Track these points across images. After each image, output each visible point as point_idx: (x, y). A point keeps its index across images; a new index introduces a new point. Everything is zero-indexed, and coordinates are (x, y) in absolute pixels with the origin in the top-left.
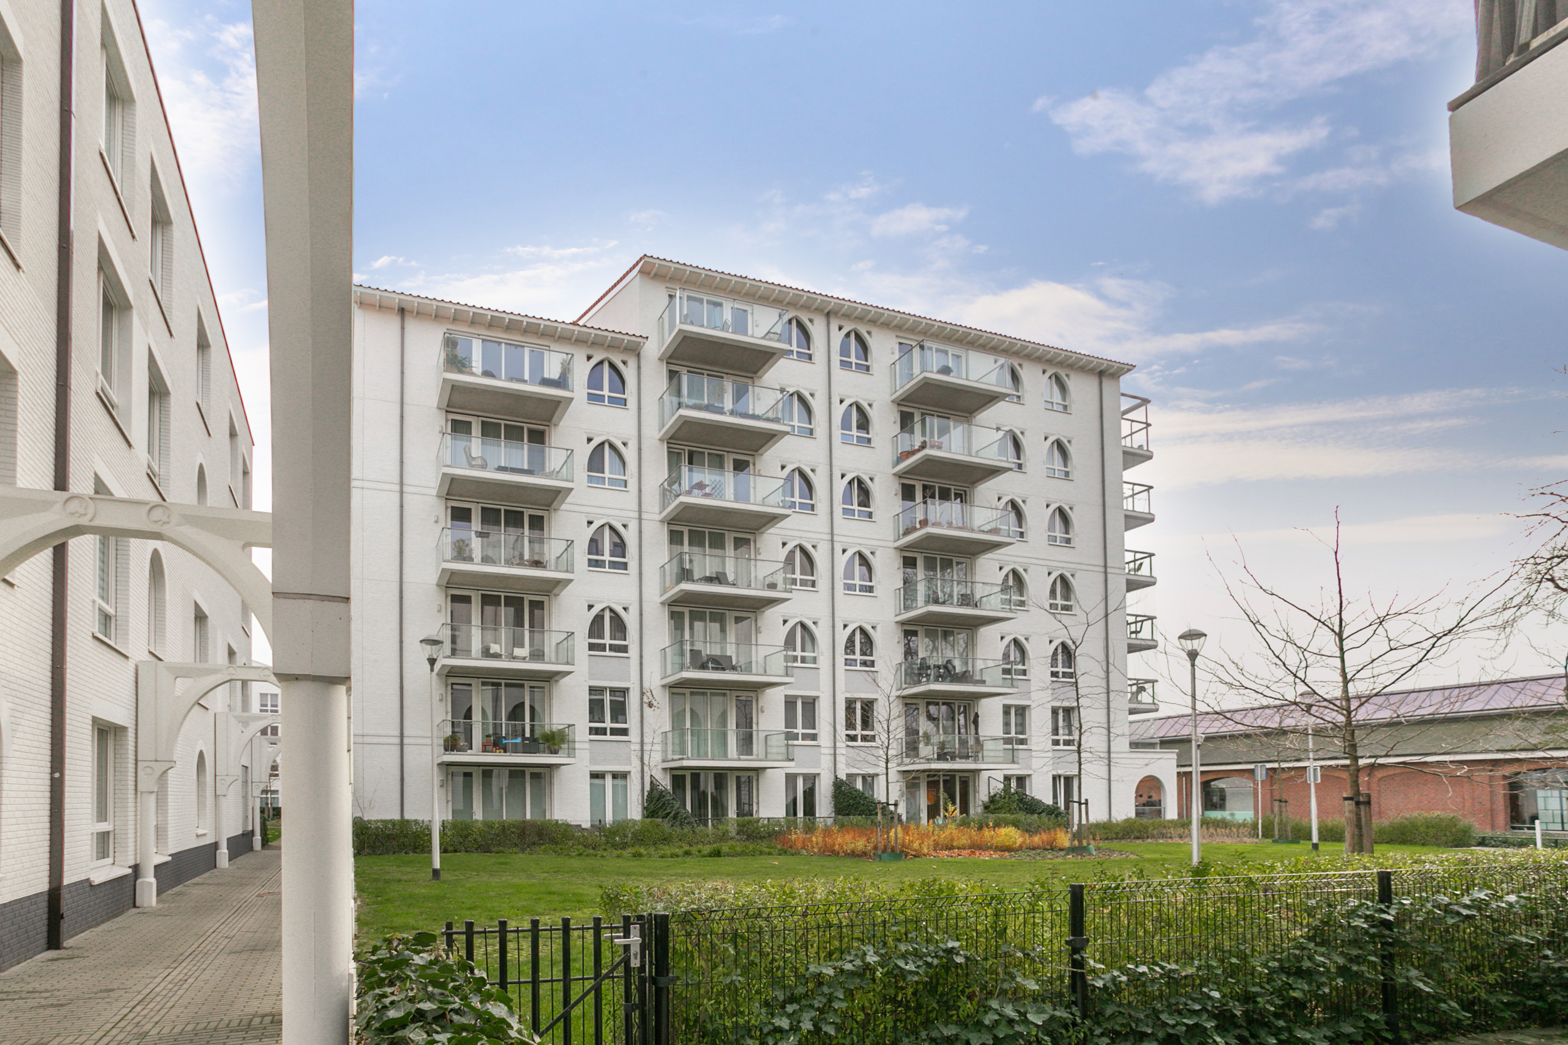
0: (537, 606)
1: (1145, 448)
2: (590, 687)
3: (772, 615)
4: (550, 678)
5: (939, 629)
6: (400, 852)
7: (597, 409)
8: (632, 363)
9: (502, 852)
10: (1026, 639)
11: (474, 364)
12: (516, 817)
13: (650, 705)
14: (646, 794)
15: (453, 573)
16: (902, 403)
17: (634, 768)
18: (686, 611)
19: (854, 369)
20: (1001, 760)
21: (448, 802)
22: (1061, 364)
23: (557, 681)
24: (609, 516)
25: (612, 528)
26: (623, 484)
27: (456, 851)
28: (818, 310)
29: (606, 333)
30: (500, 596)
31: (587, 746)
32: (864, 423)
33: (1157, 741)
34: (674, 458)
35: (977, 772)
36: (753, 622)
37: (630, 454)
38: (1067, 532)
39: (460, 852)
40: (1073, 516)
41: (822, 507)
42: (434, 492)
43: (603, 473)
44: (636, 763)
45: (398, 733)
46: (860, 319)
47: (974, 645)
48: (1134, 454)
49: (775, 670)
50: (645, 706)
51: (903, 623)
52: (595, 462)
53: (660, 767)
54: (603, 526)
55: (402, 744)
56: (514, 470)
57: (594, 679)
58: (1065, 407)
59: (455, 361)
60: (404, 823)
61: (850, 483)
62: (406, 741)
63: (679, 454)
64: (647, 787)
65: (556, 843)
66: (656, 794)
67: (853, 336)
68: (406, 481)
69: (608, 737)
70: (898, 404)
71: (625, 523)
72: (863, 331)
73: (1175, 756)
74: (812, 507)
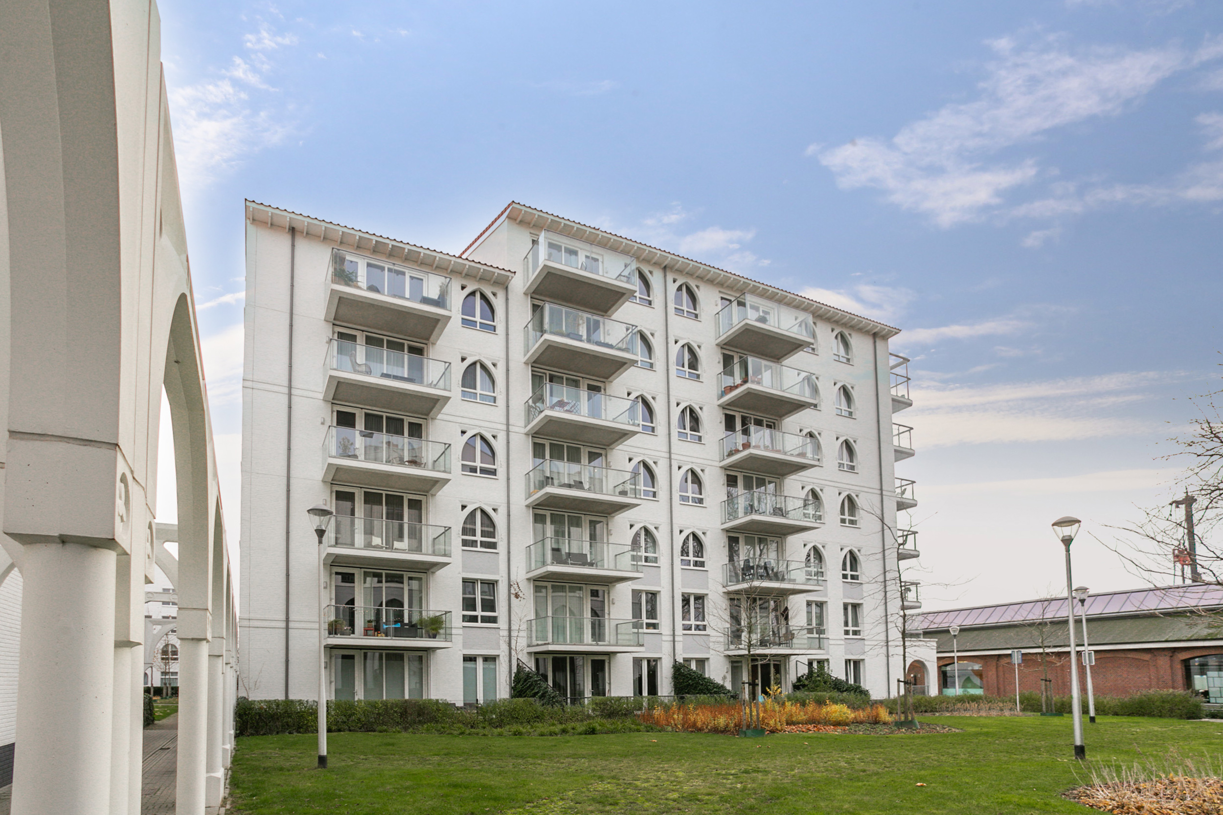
0: (416, 505)
1: (906, 397)
2: (463, 579)
3: (621, 520)
4: (428, 568)
5: (756, 536)
6: (283, 732)
7: (469, 333)
8: (501, 295)
9: (385, 731)
10: (823, 547)
11: (359, 279)
12: (395, 698)
13: (517, 596)
14: (513, 675)
15: (339, 469)
16: (725, 347)
17: (502, 651)
18: (548, 513)
19: (685, 315)
20: (806, 646)
21: (331, 682)
22: (845, 325)
23: (433, 573)
24: (480, 427)
25: (483, 438)
26: (493, 400)
27: (339, 730)
28: (656, 264)
29: (479, 266)
30: (382, 494)
31: (461, 631)
32: (694, 364)
33: (921, 632)
34: (537, 380)
35: (787, 656)
36: (605, 526)
37: (499, 374)
38: (851, 461)
39: (344, 731)
40: (856, 447)
41: (661, 429)
42: (321, 396)
43: (475, 389)
44: (504, 647)
45: (283, 617)
46: (690, 274)
47: (783, 551)
48: (899, 402)
49: (624, 566)
50: (513, 597)
51: (727, 531)
52: (469, 378)
53: (525, 651)
54: (475, 436)
55: (287, 628)
56: (396, 378)
57: (467, 572)
58: (848, 360)
59: (343, 275)
60: (288, 703)
61: (683, 412)
62: (291, 625)
63: (541, 377)
64: (514, 670)
65: (437, 722)
66: (522, 675)
67: (684, 288)
68: (294, 384)
69: (479, 624)
70: (722, 348)
71: (495, 434)
72: (693, 284)
73: (935, 644)
74: (653, 429)
